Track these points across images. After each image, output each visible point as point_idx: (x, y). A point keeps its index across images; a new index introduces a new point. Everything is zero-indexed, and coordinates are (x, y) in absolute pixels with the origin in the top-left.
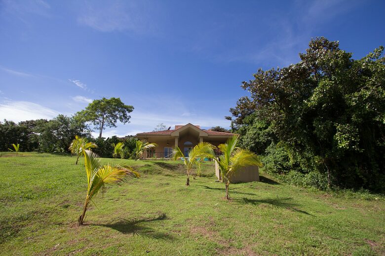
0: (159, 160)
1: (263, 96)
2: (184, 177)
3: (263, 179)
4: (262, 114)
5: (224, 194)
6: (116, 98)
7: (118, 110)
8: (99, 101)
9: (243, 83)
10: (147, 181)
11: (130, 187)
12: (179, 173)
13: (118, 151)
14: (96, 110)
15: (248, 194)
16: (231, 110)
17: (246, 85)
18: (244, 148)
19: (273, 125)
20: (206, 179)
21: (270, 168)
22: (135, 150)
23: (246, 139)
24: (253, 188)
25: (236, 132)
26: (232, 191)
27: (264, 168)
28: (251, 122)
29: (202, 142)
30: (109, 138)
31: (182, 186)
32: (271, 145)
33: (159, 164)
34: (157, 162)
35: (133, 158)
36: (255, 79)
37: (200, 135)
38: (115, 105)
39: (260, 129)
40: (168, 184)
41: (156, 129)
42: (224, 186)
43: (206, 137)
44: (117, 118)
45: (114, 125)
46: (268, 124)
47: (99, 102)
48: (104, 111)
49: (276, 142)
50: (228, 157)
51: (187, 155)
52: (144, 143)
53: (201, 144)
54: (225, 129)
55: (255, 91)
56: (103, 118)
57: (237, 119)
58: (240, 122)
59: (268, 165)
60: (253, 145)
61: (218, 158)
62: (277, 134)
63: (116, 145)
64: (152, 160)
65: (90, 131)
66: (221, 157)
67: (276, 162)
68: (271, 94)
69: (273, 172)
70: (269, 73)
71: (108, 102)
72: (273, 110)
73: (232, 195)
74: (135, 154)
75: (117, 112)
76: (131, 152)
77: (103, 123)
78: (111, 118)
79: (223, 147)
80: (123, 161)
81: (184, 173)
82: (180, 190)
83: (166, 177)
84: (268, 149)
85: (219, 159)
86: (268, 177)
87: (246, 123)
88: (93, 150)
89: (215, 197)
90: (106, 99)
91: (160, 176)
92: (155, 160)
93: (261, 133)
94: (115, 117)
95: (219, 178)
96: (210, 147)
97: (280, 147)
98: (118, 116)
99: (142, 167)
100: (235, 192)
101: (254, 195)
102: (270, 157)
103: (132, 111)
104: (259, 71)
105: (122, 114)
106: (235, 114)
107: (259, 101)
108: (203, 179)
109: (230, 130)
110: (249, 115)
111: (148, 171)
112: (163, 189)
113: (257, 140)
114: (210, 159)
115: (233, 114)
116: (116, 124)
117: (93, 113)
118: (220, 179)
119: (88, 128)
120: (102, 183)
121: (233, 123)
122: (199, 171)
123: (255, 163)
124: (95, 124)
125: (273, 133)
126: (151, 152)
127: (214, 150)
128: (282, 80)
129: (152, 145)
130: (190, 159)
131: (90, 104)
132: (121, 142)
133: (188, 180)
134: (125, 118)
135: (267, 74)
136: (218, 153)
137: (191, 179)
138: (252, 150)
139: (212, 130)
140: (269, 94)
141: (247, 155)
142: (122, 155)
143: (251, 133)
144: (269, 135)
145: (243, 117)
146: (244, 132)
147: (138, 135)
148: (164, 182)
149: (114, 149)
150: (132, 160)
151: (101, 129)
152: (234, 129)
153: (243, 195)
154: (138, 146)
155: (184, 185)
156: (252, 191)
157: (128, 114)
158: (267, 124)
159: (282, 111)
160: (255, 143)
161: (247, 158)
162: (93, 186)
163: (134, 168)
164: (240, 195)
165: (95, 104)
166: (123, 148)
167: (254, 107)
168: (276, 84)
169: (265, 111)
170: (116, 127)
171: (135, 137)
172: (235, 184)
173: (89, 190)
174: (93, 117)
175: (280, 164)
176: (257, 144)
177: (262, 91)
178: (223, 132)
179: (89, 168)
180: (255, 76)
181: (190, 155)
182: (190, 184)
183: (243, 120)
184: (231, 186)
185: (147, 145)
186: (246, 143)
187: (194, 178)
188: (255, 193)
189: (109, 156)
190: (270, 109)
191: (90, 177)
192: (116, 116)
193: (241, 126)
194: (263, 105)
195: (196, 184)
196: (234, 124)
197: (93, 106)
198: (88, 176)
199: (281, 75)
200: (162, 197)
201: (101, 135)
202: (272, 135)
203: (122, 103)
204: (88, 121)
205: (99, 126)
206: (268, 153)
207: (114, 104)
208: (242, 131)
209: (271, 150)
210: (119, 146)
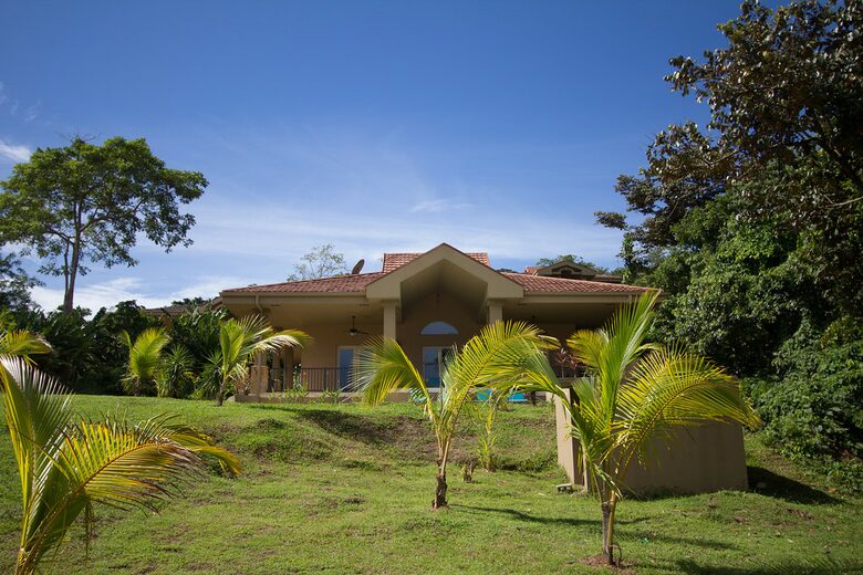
0: (319, 401)
1: (764, 119)
2: (422, 470)
3: (762, 481)
4: (758, 199)
5: (596, 544)
6: (130, 139)
7: (138, 192)
8: (58, 154)
9: (677, 63)
10: (269, 487)
11: (198, 515)
12: (403, 456)
13: (143, 364)
14: (45, 191)
15: (701, 543)
16: (624, 183)
17: (689, 73)
18: (681, 348)
19: (806, 246)
20: (518, 480)
21: (796, 435)
22: (215, 359)
23: (688, 309)
24: (719, 518)
25: (644, 279)
26: (630, 529)
27: (769, 432)
28: (711, 237)
29: (499, 324)
30: (103, 310)
31: (416, 508)
32: (799, 335)
33: (319, 418)
34: (310, 407)
35: (208, 396)
36: (728, 43)
37: (492, 293)
38: (125, 171)
39: (751, 265)
40: (356, 501)
41: (302, 270)
42: (594, 510)
43: (518, 302)
44: (137, 225)
45: (124, 256)
46: (787, 242)
47: (59, 158)
48: (79, 197)
49: (820, 322)
50: (613, 388)
51: (434, 381)
52: (253, 330)
53: (495, 332)
54: (598, 265)
55: (727, 97)
56: (79, 228)
57: (650, 224)
58: (660, 235)
59: (787, 421)
60: (720, 333)
61: (567, 392)
62: (825, 285)
63: (134, 340)
64: (290, 400)
65: (23, 281)
66: (581, 385)
67: (820, 408)
68: (803, 112)
69: (807, 449)
70: (793, 18)
71: (97, 159)
72: (809, 181)
73: (628, 549)
74: (217, 379)
75: (135, 201)
76: (197, 370)
77: (78, 246)
78: (110, 227)
79: (592, 344)
80: (163, 407)
81: (425, 456)
82: (409, 528)
83: (348, 473)
84: (788, 351)
85: (572, 393)
86: (785, 470)
87: (687, 241)
88: (40, 362)
89: (556, 555)
90: (89, 143)
91: (325, 469)
92: (302, 400)
93: (756, 282)
94: (126, 222)
95: (571, 474)
96: (532, 344)
97: (840, 343)
98: (140, 216)
99: (248, 430)
100: (641, 536)
101: (723, 546)
102: (794, 387)
103: (197, 194)
104: (747, 8)
105: (157, 209)
106: (640, 201)
107: (749, 145)
108: (504, 480)
109: (619, 272)
110: (700, 203)
111: (274, 449)
112: (339, 524)
113: (737, 313)
114: (533, 396)
115: (631, 201)
116: (132, 252)
117: (34, 207)
118: (579, 480)
119: (14, 269)
120: (82, 500)
121: (629, 239)
122: (486, 448)
123: (729, 410)
124: (42, 253)
125: (808, 281)
126: (281, 367)
127: (551, 355)
128: (851, 46)
129: (286, 338)
130: (449, 395)
131: (21, 168)
132: (157, 325)
133: (442, 485)
134: (170, 227)
135: (782, 24)
136: (567, 370)
137: (455, 478)
138: (716, 354)
139: (541, 272)
140: (792, 110)
141: (694, 378)
142: (162, 383)
143: (709, 281)
144: (788, 288)
145: (675, 215)
146: (677, 281)
147: (226, 294)
148: (342, 492)
149: (125, 357)
150: (205, 403)
151: (71, 271)
152: (634, 267)
153: (679, 548)
154: (228, 343)
155: (424, 505)
156: (715, 532)
157: (183, 209)
158: (781, 240)
159: (848, 185)
160: (726, 324)
161: (692, 392)
162: (42, 511)
163: (216, 437)
164: (666, 547)
165: (42, 166)
166: (166, 350)
167: (724, 168)
168: (822, 66)
169: (772, 185)
170: (132, 263)
171: (215, 304)
172: (644, 499)
173: (26, 527)
174: (34, 224)
175: (838, 417)
176: (738, 329)
177: (760, 98)
178: (590, 278)
179: (24, 436)
180: (729, 32)
181: (446, 377)
182: (450, 499)
183: (674, 229)
184: (626, 509)
185: (264, 336)
186: (688, 324)
187: (467, 478)
188: (730, 540)
189: (109, 385)
190: (797, 177)
191: (31, 475)
192: (130, 216)
193: (667, 252)
194: (763, 161)
195: (475, 501)
196: (637, 246)
197: (31, 177)
198: (23, 469)
199: (846, 24)
200: (334, 558)
201: (69, 297)
202: (803, 290)
203: (153, 161)
204: (13, 238)
205: (60, 261)
206: (784, 370)
207: (121, 164)
208: (670, 274)
209: (801, 357)
210: (150, 343)
